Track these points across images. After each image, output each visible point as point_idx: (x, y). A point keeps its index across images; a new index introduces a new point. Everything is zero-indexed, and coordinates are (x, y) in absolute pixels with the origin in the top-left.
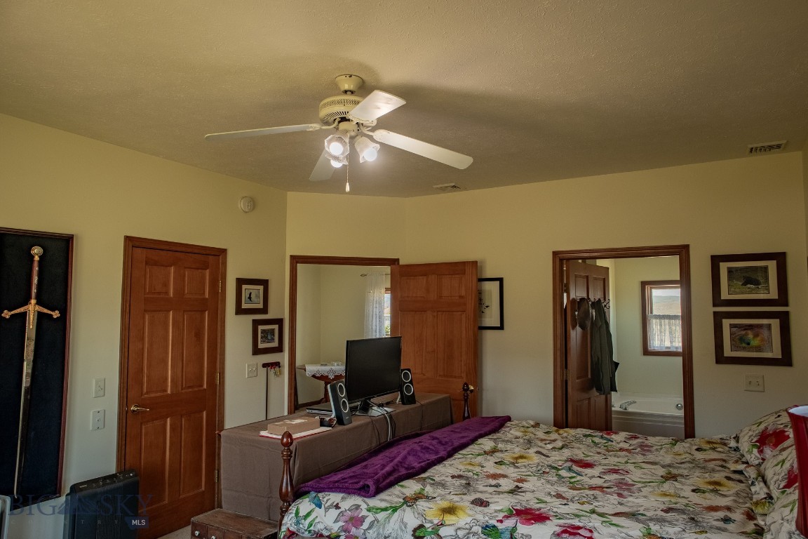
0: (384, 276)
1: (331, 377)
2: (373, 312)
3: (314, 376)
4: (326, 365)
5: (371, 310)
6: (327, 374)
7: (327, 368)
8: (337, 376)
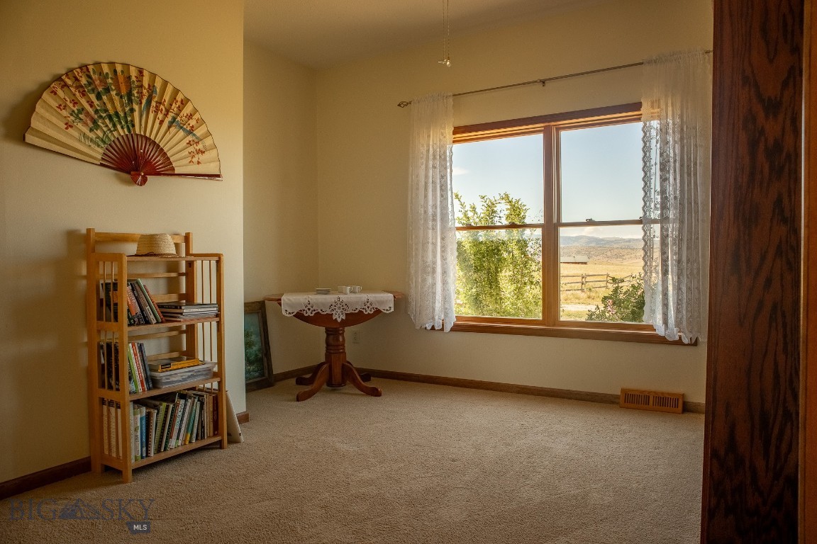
0: (451, 100)
1: (339, 316)
2: (427, 177)
3: (299, 316)
4: (327, 292)
5: (422, 173)
6: (329, 312)
7: (331, 298)
8: (351, 314)
